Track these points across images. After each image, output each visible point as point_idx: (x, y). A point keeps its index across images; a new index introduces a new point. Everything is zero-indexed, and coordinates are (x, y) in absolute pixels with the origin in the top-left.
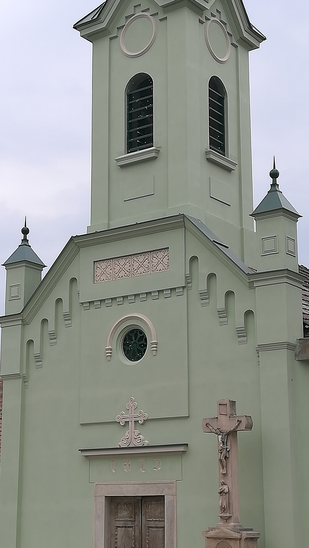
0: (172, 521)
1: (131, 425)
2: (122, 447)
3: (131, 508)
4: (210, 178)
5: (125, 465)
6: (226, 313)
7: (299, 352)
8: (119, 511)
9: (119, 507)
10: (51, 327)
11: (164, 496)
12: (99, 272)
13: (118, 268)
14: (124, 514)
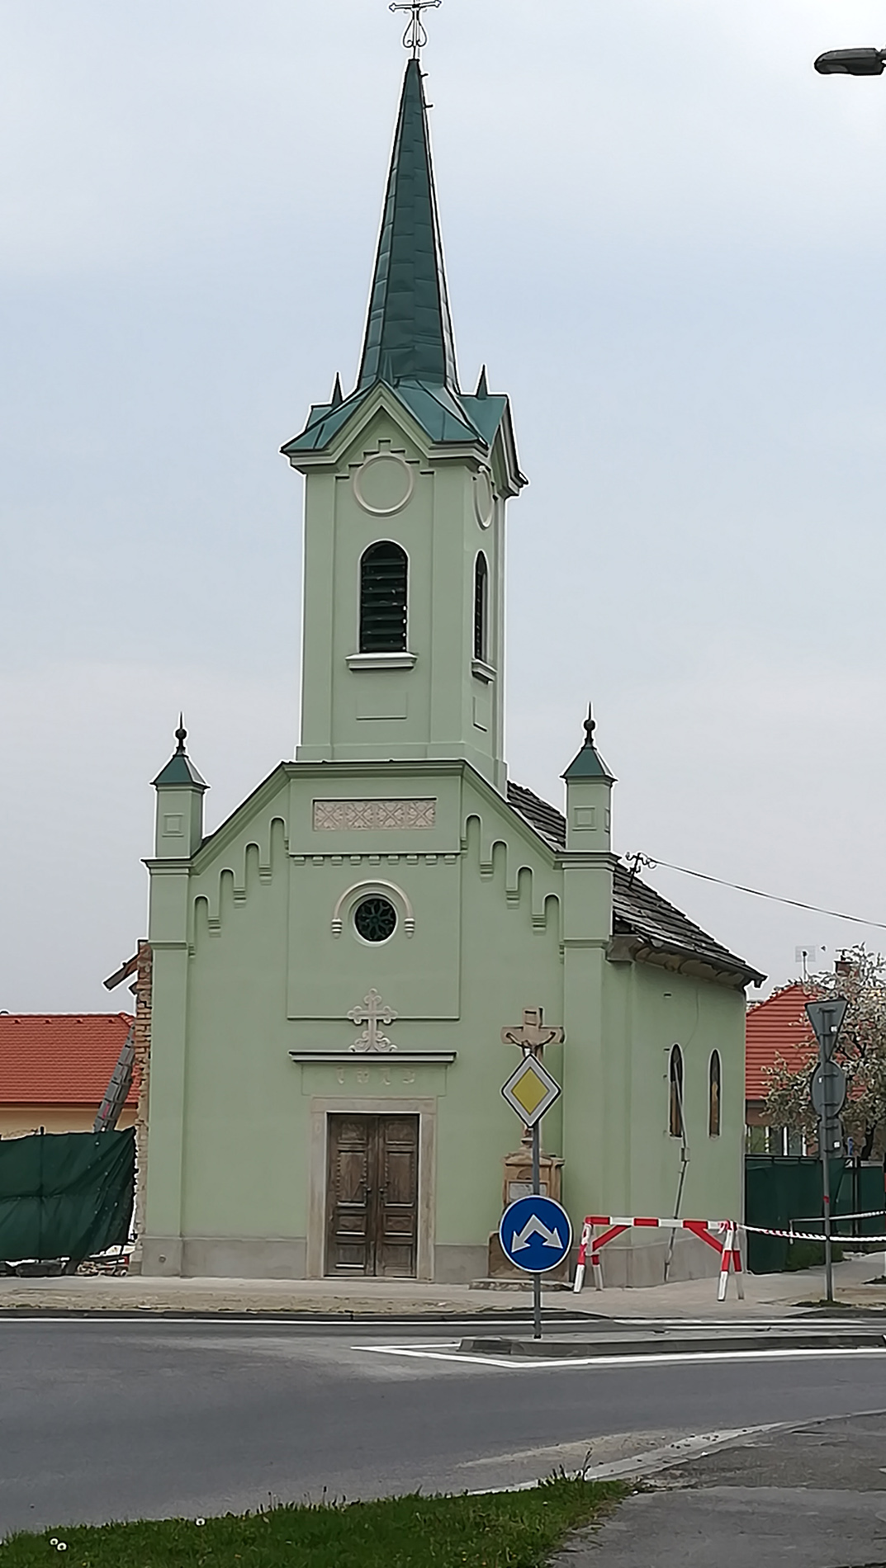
0: (429, 1145)
1: (372, 1024)
2: (356, 1051)
3: (362, 1129)
4: (474, 698)
5: (360, 1074)
6: (519, 895)
7: (612, 951)
8: (344, 1131)
9: (344, 1126)
10: (238, 882)
11: (418, 1115)
12: (320, 815)
13: (354, 814)
14: (350, 1136)
